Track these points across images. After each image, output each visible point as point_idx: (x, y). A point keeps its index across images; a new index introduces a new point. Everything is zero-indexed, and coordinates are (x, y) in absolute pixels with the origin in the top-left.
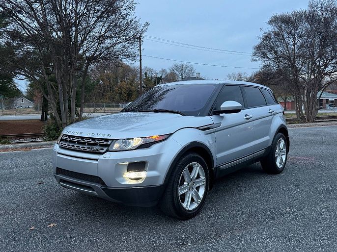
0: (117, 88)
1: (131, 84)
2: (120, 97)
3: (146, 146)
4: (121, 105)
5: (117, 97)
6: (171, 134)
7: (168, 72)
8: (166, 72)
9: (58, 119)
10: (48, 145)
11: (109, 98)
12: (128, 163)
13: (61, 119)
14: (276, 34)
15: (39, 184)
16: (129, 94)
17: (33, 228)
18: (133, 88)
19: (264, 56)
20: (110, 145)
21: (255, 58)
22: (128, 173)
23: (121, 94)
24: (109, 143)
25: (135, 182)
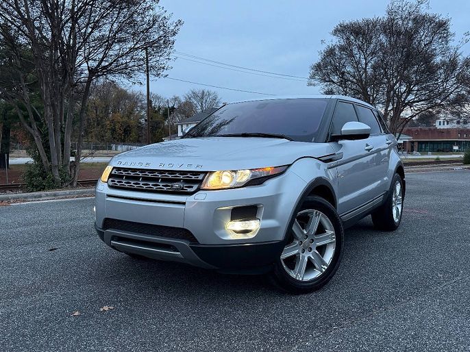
0: (108, 122)
1: (129, 117)
2: (112, 134)
3: (256, 181)
4: (114, 146)
5: (108, 134)
6: (289, 165)
7: (183, 100)
8: (180, 101)
9: (45, 159)
10: (35, 197)
11: (96, 135)
12: (231, 207)
13: (49, 159)
14: (342, 48)
15: (51, 250)
16: (125, 131)
17: (77, 313)
18: (132, 122)
19: (326, 79)
20: (202, 181)
21: (313, 81)
22: (232, 222)
23: (114, 130)
24: (200, 177)
25: (241, 237)
